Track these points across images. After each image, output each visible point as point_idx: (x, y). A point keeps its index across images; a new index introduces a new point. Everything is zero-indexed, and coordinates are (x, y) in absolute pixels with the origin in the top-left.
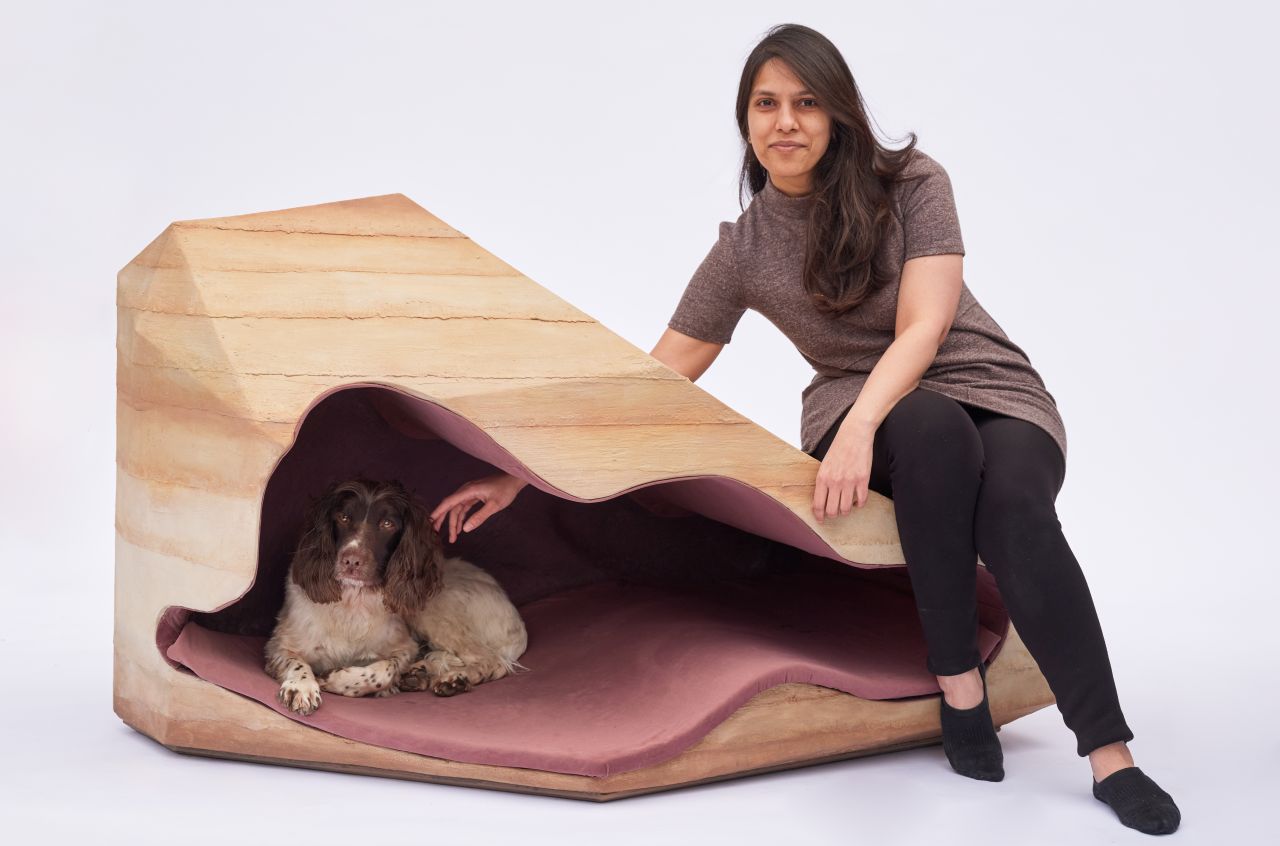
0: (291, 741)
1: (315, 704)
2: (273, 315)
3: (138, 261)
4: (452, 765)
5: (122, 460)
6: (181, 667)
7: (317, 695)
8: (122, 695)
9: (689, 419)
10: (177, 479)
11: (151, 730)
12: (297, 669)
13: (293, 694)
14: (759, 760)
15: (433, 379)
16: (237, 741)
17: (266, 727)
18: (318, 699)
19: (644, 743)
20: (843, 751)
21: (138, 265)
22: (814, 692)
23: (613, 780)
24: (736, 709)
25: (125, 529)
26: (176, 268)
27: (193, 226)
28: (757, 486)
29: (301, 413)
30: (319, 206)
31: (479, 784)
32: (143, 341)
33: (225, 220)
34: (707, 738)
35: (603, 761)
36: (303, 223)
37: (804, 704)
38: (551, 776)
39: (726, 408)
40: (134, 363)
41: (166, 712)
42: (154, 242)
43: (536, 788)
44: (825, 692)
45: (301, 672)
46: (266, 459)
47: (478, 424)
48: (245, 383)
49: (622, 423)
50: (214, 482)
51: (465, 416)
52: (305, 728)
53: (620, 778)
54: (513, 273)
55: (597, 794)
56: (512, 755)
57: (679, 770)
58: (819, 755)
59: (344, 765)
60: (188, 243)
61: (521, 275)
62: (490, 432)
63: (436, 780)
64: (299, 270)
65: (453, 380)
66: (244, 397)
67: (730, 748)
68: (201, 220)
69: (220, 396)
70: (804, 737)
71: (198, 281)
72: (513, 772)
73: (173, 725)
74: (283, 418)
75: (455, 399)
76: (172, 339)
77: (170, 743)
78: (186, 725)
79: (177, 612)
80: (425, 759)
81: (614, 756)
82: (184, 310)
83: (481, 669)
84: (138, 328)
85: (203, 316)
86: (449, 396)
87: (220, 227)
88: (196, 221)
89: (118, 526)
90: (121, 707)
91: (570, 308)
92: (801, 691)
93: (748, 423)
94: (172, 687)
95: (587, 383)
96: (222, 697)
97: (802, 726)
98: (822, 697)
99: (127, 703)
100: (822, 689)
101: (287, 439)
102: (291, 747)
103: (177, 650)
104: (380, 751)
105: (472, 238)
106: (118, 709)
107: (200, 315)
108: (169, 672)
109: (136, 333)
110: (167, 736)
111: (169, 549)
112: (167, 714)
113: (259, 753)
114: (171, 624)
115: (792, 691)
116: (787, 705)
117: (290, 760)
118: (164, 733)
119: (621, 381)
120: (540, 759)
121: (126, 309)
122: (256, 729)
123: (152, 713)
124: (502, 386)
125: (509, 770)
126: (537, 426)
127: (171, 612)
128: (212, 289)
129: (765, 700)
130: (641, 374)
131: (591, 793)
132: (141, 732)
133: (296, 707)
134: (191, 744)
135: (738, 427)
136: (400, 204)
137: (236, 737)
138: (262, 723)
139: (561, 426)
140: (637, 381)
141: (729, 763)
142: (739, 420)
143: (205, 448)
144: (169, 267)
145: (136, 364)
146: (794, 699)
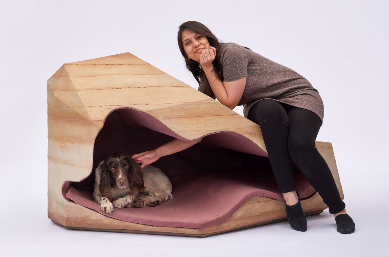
0: (104, 223)
2: (95, 89)
3: (54, 76)
5: (50, 137)
6: (70, 200)
7: (112, 207)
8: (51, 212)
10: (68, 140)
11: (61, 222)
12: (104, 200)
13: (105, 208)
15: (143, 105)
16: (87, 224)
17: (96, 218)
18: (113, 209)
19: (214, 217)
22: (265, 199)
23: (205, 229)
25: (51, 158)
26: (66, 76)
27: (70, 64)
28: (241, 134)
29: (105, 117)
32: (57, 99)
33: (79, 62)
35: (202, 223)
36: (102, 62)
37: (262, 203)
38: (186, 229)
41: (65, 216)
42: (58, 70)
43: (181, 234)
46: (95, 132)
47: (157, 118)
48: (88, 109)
49: (200, 116)
50: (79, 140)
51: (153, 116)
52: (108, 218)
53: (207, 229)
54: (163, 73)
55: (201, 235)
57: (225, 226)
59: (121, 229)
60: (69, 69)
62: (160, 120)
63: (150, 233)
64: (101, 75)
65: (149, 105)
66: (88, 113)
67: (241, 218)
68: (73, 63)
69: (81, 113)
71: (72, 80)
72: (174, 229)
73: (68, 219)
74: (100, 119)
75: (150, 111)
76: (65, 98)
77: (67, 225)
78: (72, 219)
79: (68, 183)
80: (146, 226)
82: (69, 89)
84: (55, 95)
85: (75, 90)
86: (148, 110)
87: (78, 64)
88: (71, 63)
90: (50, 216)
91: (181, 82)
92: (261, 199)
94: (67, 207)
95: (188, 104)
97: (262, 211)
98: (268, 201)
99: (53, 214)
100: (267, 198)
101: (101, 125)
102: (104, 225)
103: (68, 195)
104: (132, 224)
105: (150, 64)
108: (66, 202)
109: (55, 97)
110: (66, 223)
111: (66, 162)
112: (66, 216)
113: (94, 227)
114: (66, 187)
115: (258, 199)
116: (257, 204)
117: (104, 229)
119: (199, 103)
121: (50, 90)
123: (61, 216)
124: (164, 106)
126: (174, 118)
127: (66, 183)
128: (77, 82)
129: (250, 202)
130: (204, 101)
131: (199, 235)
132: (57, 223)
133: (107, 212)
134: (73, 225)
135: (234, 115)
136: (128, 55)
137: (87, 222)
139: (182, 117)
140: (203, 103)
141: (241, 223)
142: (234, 114)
143: (77, 130)
144: (64, 77)
145: (54, 106)
146: (259, 202)
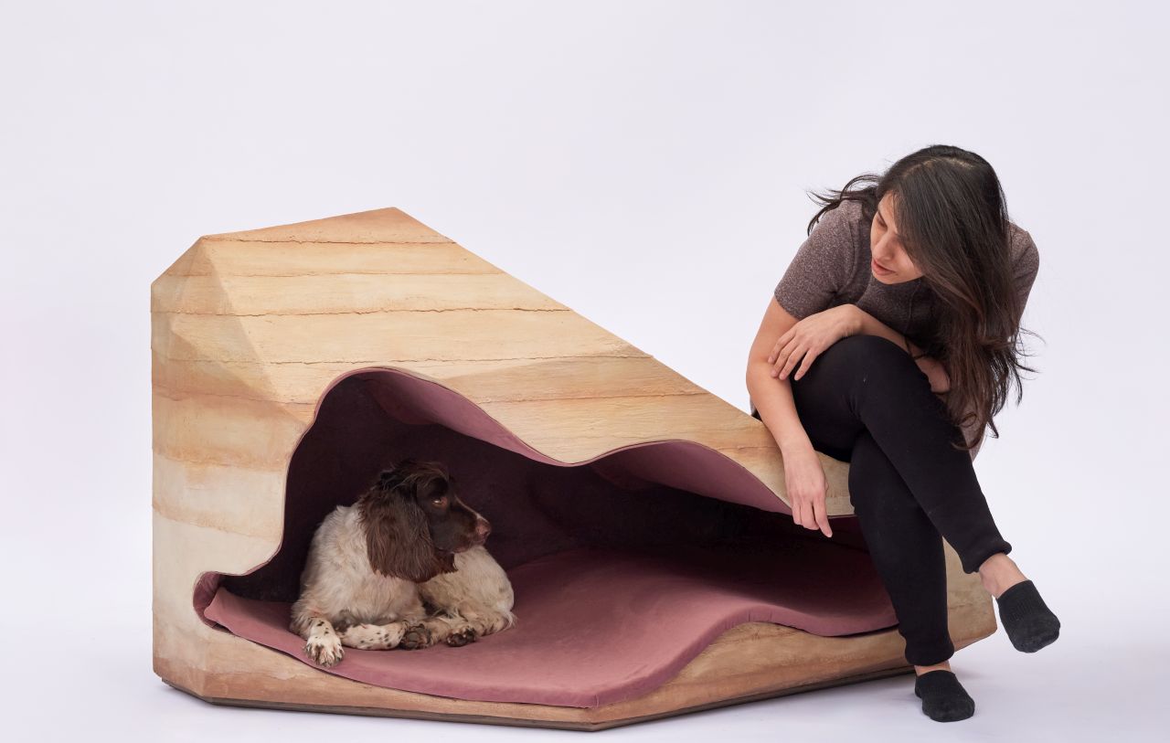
0: (315, 688)
1: (339, 655)
2: (291, 312)
3: (171, 273)
4: (459, 703)
5: (158, 446)
6: (217, 626)
7: (340, 648)
8: (161, 656)
9: (654, 392)
10: (210, 458)
11: (189, 684)
12: (320, 625)
13: (319, 649)
14: (728, 691)
15: (432, 362)
16: (266, 690)
17: (293, 676)
18: (341, 651)
19: (628, 677)
20: (801, 684)
21: (170, 275)
22: (774, 630)
23: (602, 710)
24: (707, 646)
25: (162, 506)
26: (206, 275)
27: (219, 239)
28: (716, 449)
29: (320, 396)
30: (325, 220)
31: (483, 720)
32: (179, 339)
33: (245, 233)
34: (683, 672)
35: (593, 693)
36: (313, 234)
37: (766, 641)
38: (548, 710)
39: (687, 381)
40: (170, 360)
41: (204, 667)
42: (184, 255)
43: (534, 721)
44: (783, 630)
45: (323, 628)
46: (290, 436)
47: (473, 400)
48: (270, 370)
49: (596, 397)
50: (245, 459)
51: (462, 393)
52: (328, 676)
53: (608, 708)
54: (495, 271)
55: (588, 724)
56: (512, 692)
57: (660, 701)
58: (781, 687)
59: (362, 708)
60: (216, 254)
61: (503, 272)
62: (483, 407)
63: (445, 718)
64: (312, 273)
65: (450, 363)
66: (270, 383)
67: (703, 681)
68: (228, 234)
69: (250, 383)
70: (767, 670)
71: (225, 285)
72: (514, 707)
73: (210, 678)
74: (305, 399)
75: (452, 380)
76: (203, 337)
77: (208, 694)
78: (221, 678)
79: (211, 578)
80: (435, 699)
81: (602, 689)
82: (215, 311)
83: (483, 622)
84: (175, 326)
85: (232, 315)
86: (447, 376)
87: (242, 239)
88: (221, 234)
89: (155, 505)
90: (160, 667)
91: (547, 299)
92: (764, 630)
93: (706, 393)
94: (209, 643)
95: (566, 362)
96: (253, 651)
97: (764, 661)
98: (781, 635)
99: (167, 663)
100: (780, 627)
101: (308, 418)
102: (315, 694)
103: (213, 611)
104: (395, 693)
105: (458, 243)
106: (157, 669)
107: (228, 315)
108: (206, 631)
109: (173, 334)
110: (205, 688)
111: (205, 521)
112: (204, 669)
113: (286, 699)
114: (207, 590)
115: (755, 629)
116: (750, 641)
117: (314, 706)
118: (202, 686)
119: (596, 360)
120: (537, 694)
121: (160, 313)
122: (285, 678)
123: (191, 669)
124: (493, 367)
125: (509, 705)
126: (524, 400)
127: (206, 577)
128: (238, 292)
129: (731, 638)
130: (612, 353)
131: (583, 724)
132: (179, 688)
133: (322, 661)
134: (226, 694)
135: (697, 397)
136: (394, 216)
137: (266, 687)
138: (288, 672)
139: (545, 399)
140: (609, 359)
141: (703, 694)
142: (698, 391)
143: (237, 430)
144: (200, 275)
145: (172, 360)
146: (757, 636)
